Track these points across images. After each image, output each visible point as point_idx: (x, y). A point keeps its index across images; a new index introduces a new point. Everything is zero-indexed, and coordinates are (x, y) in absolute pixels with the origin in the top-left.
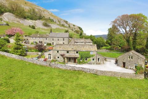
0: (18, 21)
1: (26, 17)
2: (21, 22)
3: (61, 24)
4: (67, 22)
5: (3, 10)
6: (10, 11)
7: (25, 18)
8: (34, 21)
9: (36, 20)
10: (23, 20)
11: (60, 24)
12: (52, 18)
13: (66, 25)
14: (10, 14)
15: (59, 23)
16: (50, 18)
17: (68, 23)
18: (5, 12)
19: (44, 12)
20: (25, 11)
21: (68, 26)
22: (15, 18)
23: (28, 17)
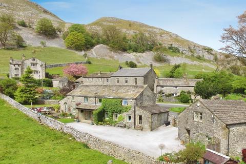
0: (111, 57)
1: (128, 48)
2: (115, 57)
3: (196, 55)
4: (211, 50)
5: (94, 41)
6: (104, 42)
7: (125, 50)
8: (139, 54)
9: (143, 51)
10: (120, 53)
11: (193, 55)
12: (176, 46)
13: (207, 56)
14: (104, 46)
15: (190, 54)
16: (173, 46)
17: (213, 52)
18: (97, 44)
19: (161, 36)
20: (127, 39)
21: (212, 58)
22: (108, 51)
23: (130, 48)
